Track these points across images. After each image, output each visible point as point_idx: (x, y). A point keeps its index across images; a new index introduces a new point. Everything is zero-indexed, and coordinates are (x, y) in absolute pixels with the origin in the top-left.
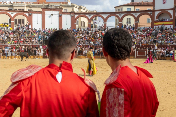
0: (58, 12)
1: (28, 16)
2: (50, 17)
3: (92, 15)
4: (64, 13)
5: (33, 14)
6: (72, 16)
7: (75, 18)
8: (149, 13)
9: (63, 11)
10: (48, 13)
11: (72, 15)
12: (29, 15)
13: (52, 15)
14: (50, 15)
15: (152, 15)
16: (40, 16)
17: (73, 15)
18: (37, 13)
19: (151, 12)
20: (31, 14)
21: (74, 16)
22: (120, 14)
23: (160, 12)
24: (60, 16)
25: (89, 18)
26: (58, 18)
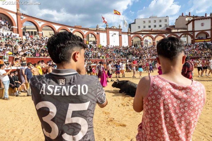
0: (118, 32)
1: (96, 34)
2: (112, 36)
3: (144, 35)
4: (123, 33)
7: (131, 37)
8: (190, 33)
9: (122, 31)
10: (111, 32)
11: (129, 35)
12: (97, 34)
13: (115, 34)
14: (113, 34)
15: (192, 34)
16: (105, 34)
18: (103, 33)
19: (192, 33)
20: (99, 33)
22: (166, 34)
23: (199, 32)
24: (120, 35)
25: (142, 37)
26: (118, 37)
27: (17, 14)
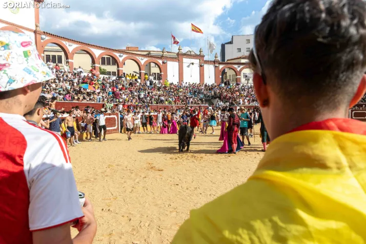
0: (198, 60)
1: (161, 63)
2: (188, 66)
3: (242, 66)
4: (207, 62)
5: (168, 62)
6: (216, 67)
7: (220, 68)
10: (186, 61)
11: (216, 65)
12: (163, 63)
13: (193, 64)
14: (189, 64)
16: (176, 64)
17: (218, 65)
18: (173, 61)
20: (165, 61)
21: (218, 67)
24: (201, 66)
25: (239, 69)
26: (199, 68)
27: (35, 32)
